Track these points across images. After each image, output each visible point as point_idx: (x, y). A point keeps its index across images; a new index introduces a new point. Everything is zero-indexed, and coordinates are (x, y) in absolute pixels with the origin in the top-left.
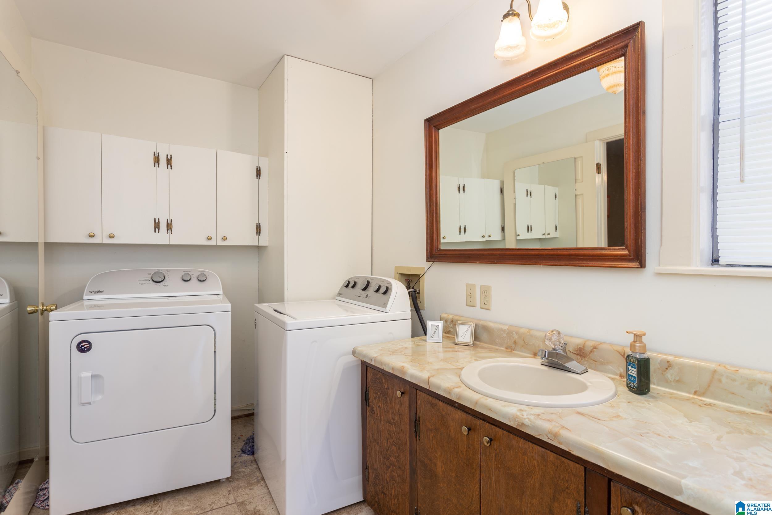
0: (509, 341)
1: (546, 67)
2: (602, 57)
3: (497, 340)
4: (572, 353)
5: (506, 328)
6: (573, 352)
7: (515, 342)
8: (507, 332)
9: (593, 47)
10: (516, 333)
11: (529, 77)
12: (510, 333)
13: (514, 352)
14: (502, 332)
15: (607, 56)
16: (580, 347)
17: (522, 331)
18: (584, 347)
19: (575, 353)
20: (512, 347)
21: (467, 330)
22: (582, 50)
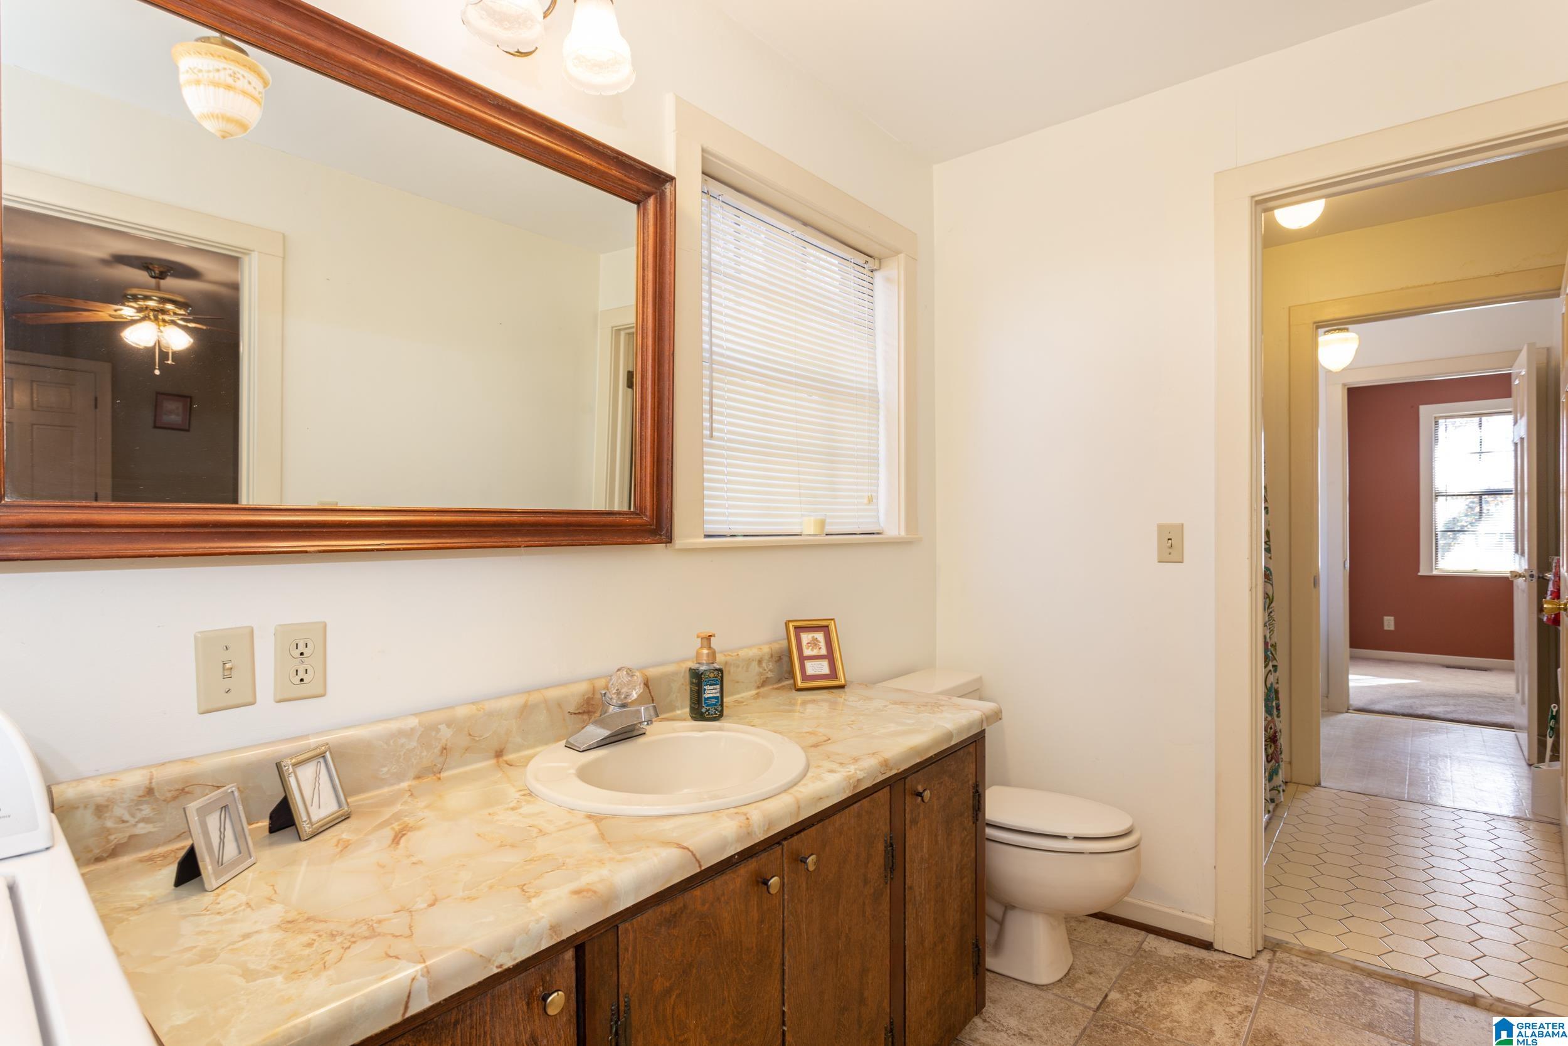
0: (425, 753)
1: (534, 118)
2: (620, 183)
3: (385, 769)
4: (575, 714)
5: (413, 722)
6: (577, 712)
7: (445, 749)
8: (420, 733)
9: (614, 158)
10: (446, 725)
11: (489, 103)
12: (428, 732)
13: (443, 775)
14: (403, 740)
15: (625, 187)
16: (587, 698)
17: (462, 712)
18: (593, 694)
19: (579, 713)
20: (435, 765)
21: (318, 775)
22: (600, 147)
